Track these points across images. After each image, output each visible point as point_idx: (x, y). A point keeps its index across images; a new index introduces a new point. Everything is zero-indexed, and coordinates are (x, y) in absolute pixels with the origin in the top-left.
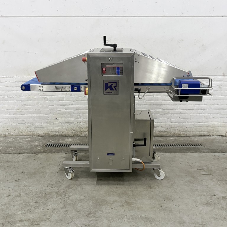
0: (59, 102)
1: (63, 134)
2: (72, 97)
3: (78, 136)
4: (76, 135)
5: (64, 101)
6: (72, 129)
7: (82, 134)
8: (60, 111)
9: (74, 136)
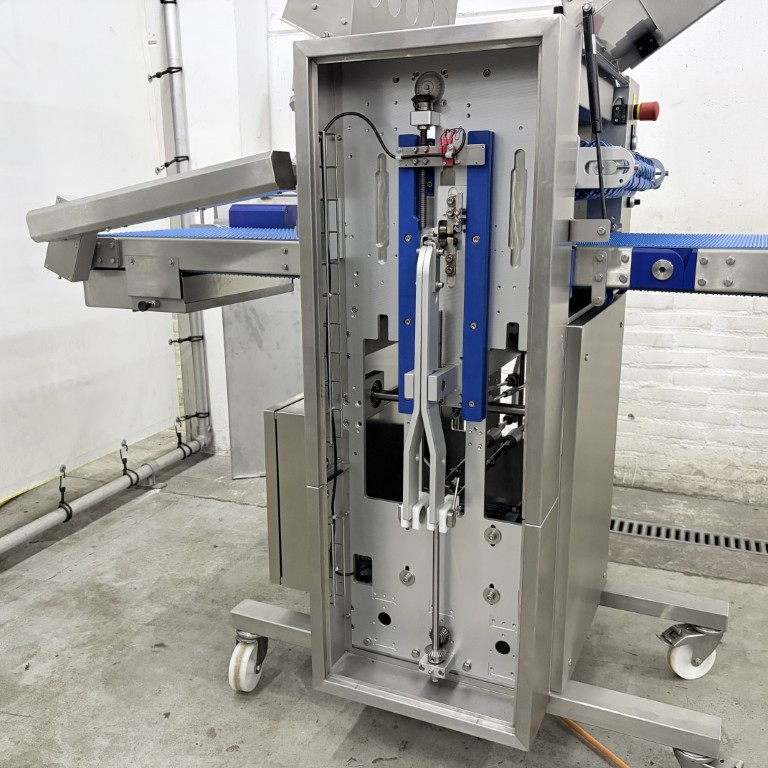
0: (654, 350)
1: (651, 481)
2: (711, 333)
3: (716, 498)
4: (706, 492)
5: (671, 348)
6: (689, 465)
7: (736, 491)
8: (648, 386)
9: (695, 495)
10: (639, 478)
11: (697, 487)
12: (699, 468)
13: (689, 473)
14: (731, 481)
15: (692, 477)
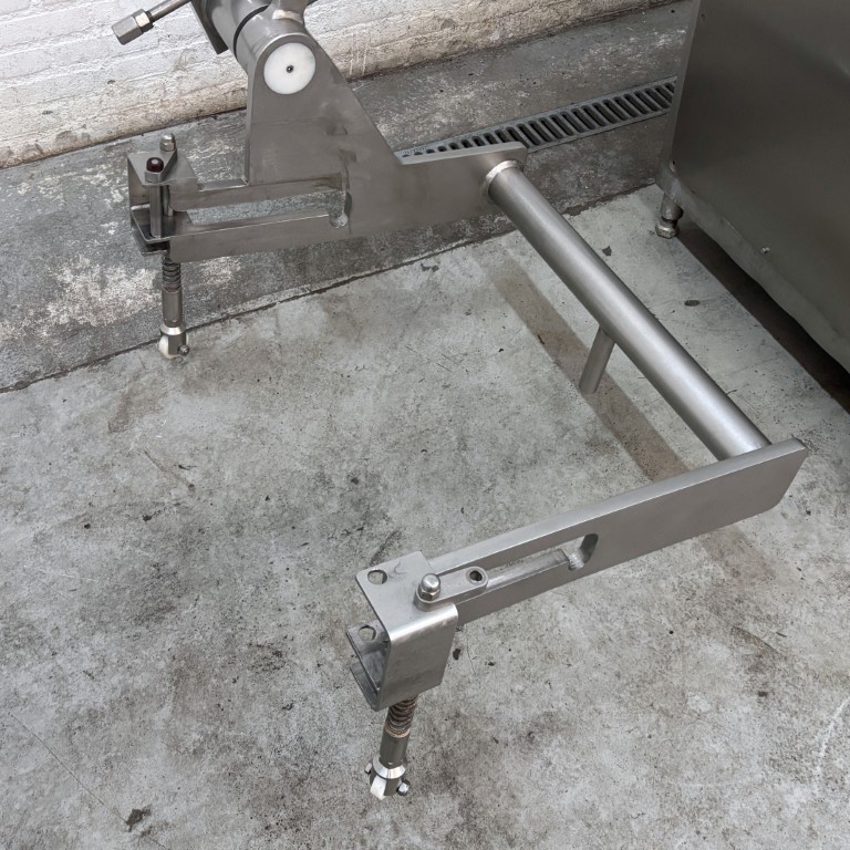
10: (371, 60)
11: (445, 44)
12: (447, 16)
13: (435, 28)
14: (485, 21)
15: (438, 33)
